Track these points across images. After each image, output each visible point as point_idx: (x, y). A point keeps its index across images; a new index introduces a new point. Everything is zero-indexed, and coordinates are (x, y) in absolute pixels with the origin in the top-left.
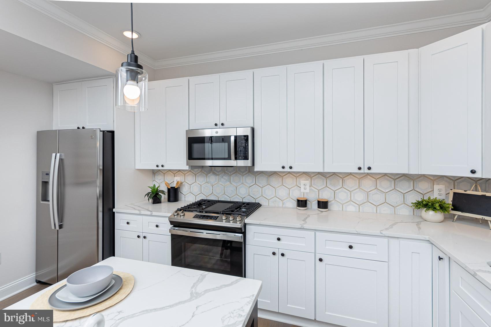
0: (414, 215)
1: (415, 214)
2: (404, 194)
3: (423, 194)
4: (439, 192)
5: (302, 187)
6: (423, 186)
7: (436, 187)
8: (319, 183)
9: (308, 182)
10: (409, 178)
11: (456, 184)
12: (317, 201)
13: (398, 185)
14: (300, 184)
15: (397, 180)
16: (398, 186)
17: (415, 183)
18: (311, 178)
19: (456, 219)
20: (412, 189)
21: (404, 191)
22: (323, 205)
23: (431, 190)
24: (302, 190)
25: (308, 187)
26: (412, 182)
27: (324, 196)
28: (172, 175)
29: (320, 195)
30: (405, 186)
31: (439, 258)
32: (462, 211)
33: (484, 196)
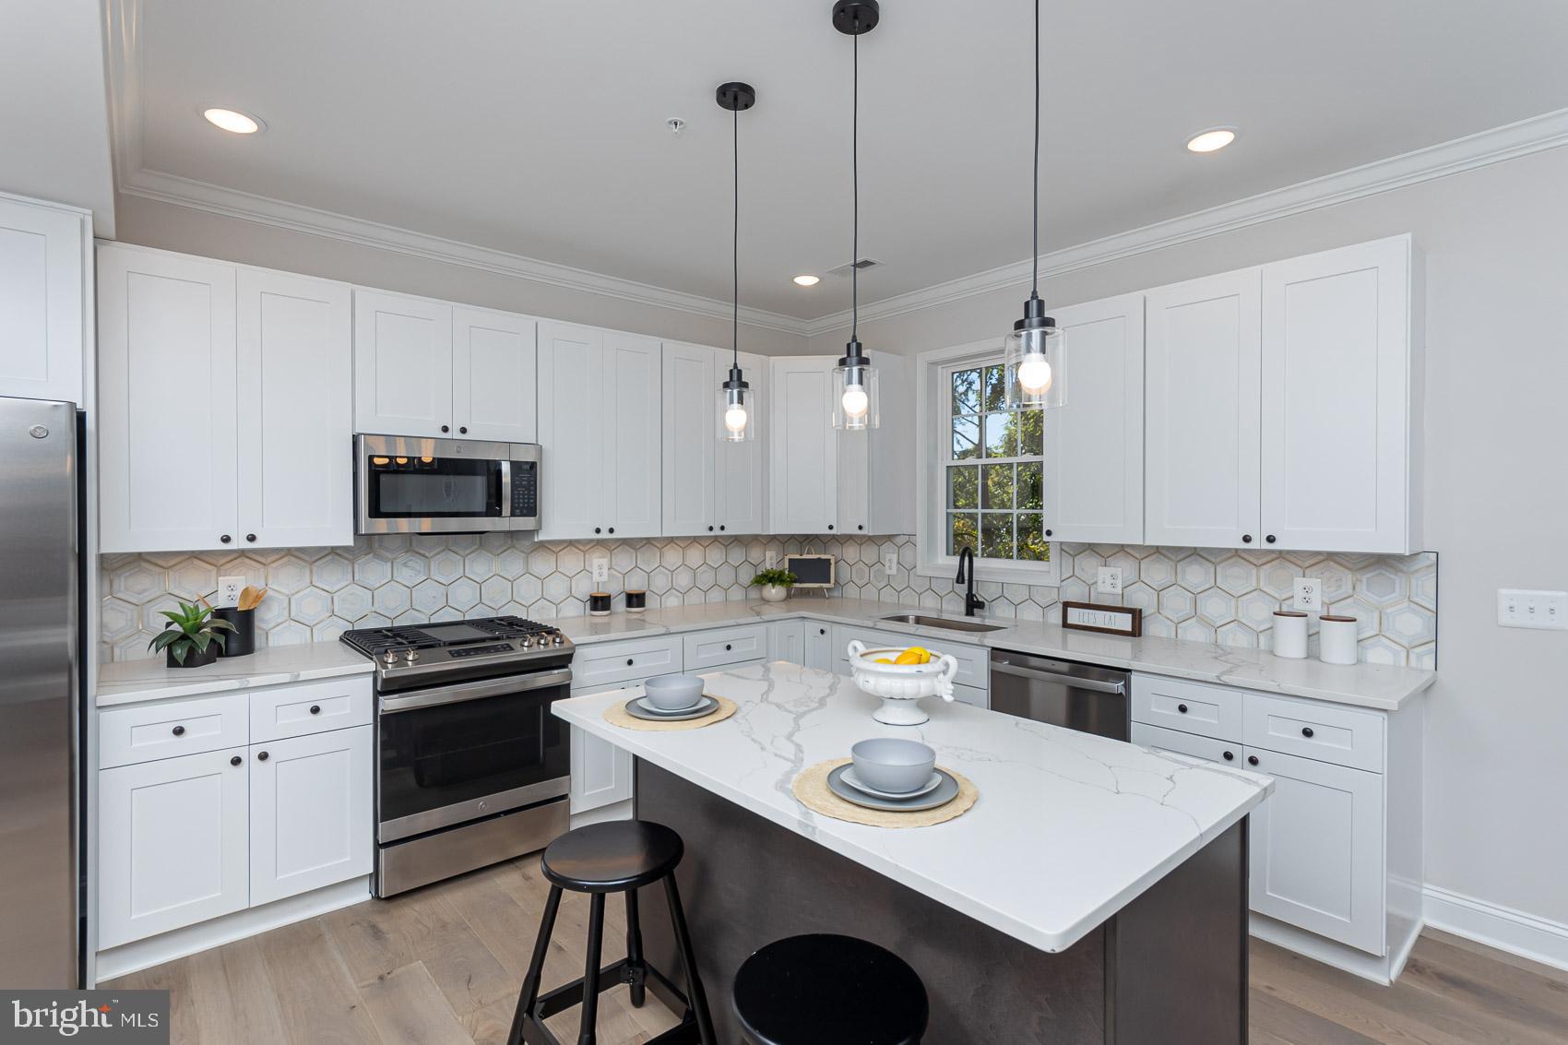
0: (746, 598)
1: (748, 597)
2: (736, 568)
3: (755, 566)
4: (771, 561)
5: (596, 571)
6: (755, 554)
7: (767, 553)
8: (624, 560)
9: (605, 562)
10: (741, 542)
11: (786, 548)
12: (624, 596)
13: (730, 556)
14: (592, 567)
15: (729, 547)
16: (730, 558)
17: (747, 549)
18: (611, 551)
20: (745, 558)
21: (735, 563)
22: (635, 600)
23: (763, 559)
24: (596, 578)
25: (605, 571)
26: (744, 549)
27: (635, 585)
28: (210, 571)
29: (626, 582)
30: (737, 555)
31: (822, 632)
32: (801, 582)
33: (819, 559)
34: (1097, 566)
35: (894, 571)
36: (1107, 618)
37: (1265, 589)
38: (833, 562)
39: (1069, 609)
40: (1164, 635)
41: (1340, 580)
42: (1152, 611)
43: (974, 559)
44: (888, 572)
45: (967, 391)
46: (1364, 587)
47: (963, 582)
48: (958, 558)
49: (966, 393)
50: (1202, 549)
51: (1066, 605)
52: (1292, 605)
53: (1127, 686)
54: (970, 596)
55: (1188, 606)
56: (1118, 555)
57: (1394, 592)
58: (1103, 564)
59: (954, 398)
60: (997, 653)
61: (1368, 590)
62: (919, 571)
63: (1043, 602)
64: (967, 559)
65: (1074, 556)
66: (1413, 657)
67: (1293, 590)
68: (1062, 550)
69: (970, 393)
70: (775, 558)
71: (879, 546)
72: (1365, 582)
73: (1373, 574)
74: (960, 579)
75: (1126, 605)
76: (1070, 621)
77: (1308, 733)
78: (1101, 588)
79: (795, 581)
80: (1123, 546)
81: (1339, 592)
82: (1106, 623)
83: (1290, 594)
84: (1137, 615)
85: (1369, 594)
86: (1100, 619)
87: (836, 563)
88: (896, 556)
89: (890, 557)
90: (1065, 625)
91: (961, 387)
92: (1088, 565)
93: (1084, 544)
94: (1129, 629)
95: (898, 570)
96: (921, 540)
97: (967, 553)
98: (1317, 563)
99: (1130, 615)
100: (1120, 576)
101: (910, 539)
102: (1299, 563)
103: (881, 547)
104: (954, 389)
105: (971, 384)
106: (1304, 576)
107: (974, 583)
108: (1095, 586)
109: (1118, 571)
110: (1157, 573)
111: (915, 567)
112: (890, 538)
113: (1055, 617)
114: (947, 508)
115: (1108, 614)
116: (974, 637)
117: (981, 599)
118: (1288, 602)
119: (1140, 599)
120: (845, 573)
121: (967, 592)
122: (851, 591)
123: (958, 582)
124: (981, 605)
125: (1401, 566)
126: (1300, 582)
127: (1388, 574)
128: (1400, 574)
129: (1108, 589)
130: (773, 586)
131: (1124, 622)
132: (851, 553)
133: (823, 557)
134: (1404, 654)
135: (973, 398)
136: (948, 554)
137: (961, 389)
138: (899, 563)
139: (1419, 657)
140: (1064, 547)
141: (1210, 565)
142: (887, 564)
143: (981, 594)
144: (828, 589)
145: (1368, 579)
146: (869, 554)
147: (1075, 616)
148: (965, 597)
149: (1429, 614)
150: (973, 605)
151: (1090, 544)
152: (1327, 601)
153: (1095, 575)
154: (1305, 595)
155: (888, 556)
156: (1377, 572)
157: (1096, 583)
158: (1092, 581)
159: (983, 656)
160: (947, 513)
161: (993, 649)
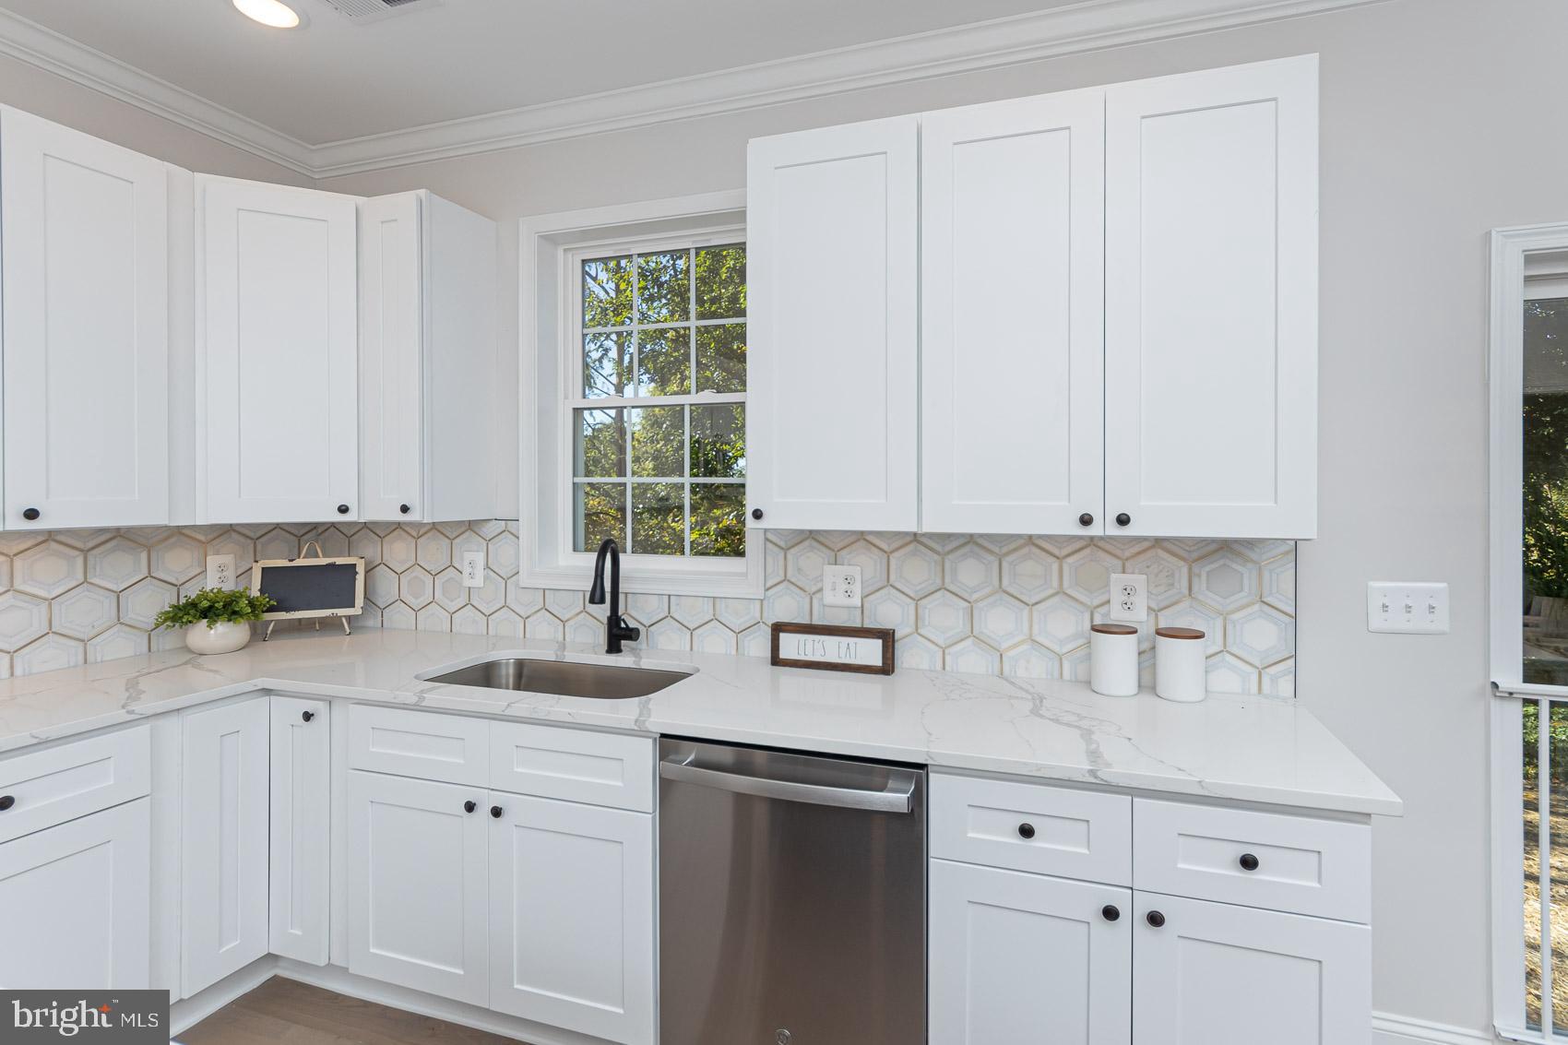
0: (150, 651)
1: (154, 648)
2: (118, 594)
3: (176, 586)
4: (219, 575)
6: (177, 564)
7: (213, 561)
10: (136, 542)
11: (259, 547)
13: (98, 569)
15: (94, 552)
16: (97, 573)
17: (154, 555)
19: (272, 631)
20: (145, 573)
21: (117, 584)
23: (199, 571)
26: (144, 556)
30: (119, 569)
31: (308, 716)
32: (287, 610)
33: (332, 566)
34: (823, 564)
35: (478, 581)
36: (844, 646)
37: (1069, 591)
38: (361, 570)
39: (782, 635)
40: (925, 665)
41: (1173, 575)
42: (907, 630)
43: (622, 556)
44: (467, 583)
45: (602, 357)
46: (1204, 585)
47: (602, 601)
48: (592, 558)
49: (600, 360)
50: (981, 536)
51: (778, 628)
52: (1108, 614)
53: (919, 799)
54: (614, 620)
55: (961, 622)
56: (854, 546)
57: (1242, 590)
58: (833, 560)
59: (586, 366)
60: (669, 743)
61: (1208, 589)
62: (524, 579)
63: (737, 623)
64: (608, 557)
65: (786, 550)
66: (1266, 680)
67: (1109, 591)
68: (767, 539)
69: (605, 361)
70: (232, 568)
71: (452, 540)
72: (1204, 577)
73: (1213, 566)
74: (596, 597)
75: (868, 625)
76: (783, 654)
77: (1249, 863)
78: (829, 597)
79: (271, 609)
80: (862, 533)
81: (1170, 592)
82: (842, 655)
83: (1104, 598)
84: (887, 637)
85: (1210, 594)
86: (832, 648)
87: (367, 572)
88: (482, 555)
89: (472, 557)
90: (776, 660)
91: (595, 352)
92: (809, 561)
93: (802, 532)
94: (879, 663)
95: (486, 578)
96: (524, 529)
97: (609, 550)
98: (1139, 553)
99: (880, 641)
100: (858, 578)
101: (509, 526)
102: (1118, 552)
103: (455, 542)
104: (585, 355)
105: (607, 350)
106: (1124, 572)
107: (621, 598)
108: (818, 595)
109: (855, 571)
110: (916, 571)
111: (518, 573)
112: (471, 526)
113: (759, 645)
114: (574, 475)
115: (845, 640)
116: (625, 710)
117: (632, 624)
118: (1103, 610)
119: (888, 613)
120: (387, 586)
121: (609, 614)
122: (399, 617)
123: (592, 601)
124: (632, 634)
125: (1253, 556)
126: (1117, 580)
127: (1234, 566)
128: (1250, 565)
129: (841, 599)
130: (209, 627)
131: (870, 652)
132: (398, 552)
133: (339, 561)
134: (1255, 678)
135: (608, 367)
136: (575, 549)
137: (595, 355)
138: (487, 567)
139: (1274, 680)
140: (770, 536)
141: (991, 558)
142: (467, 570)
143: (633, 615)
144: (349, 618)
145: (1208, 573)
146: (434, 553)
147: (791, 646)
148: (605, 621)
149: (1287, 619)
150: (619, 634)
151: (811, 532)
152: (1154, 605)
153: (820, 578)
154: (1125, 598)
155: (468, 556)
156: (1221, 562)
157: (820, 590)
158: (814, 589)
159: (645, 751)
160: (574, 484)
161: (663, 736)
